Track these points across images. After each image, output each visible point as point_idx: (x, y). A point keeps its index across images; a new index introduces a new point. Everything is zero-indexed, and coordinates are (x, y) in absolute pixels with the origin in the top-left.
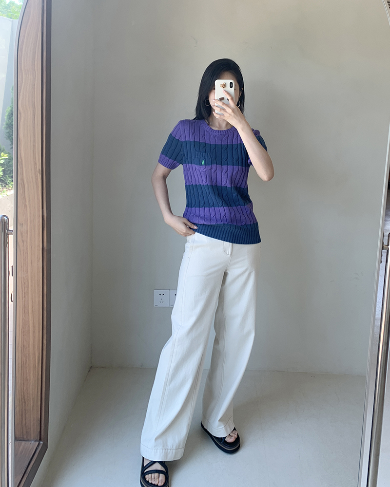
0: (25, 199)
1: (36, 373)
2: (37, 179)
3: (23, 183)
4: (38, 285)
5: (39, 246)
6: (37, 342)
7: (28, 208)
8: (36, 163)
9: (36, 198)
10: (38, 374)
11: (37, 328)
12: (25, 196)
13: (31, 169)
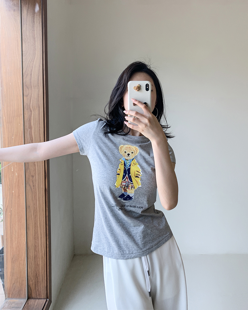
1: (43, 261)
4: (43, 211)
5: (43, 188)
6: (43, 243)
10: (45, 261)
11: (43, 236)
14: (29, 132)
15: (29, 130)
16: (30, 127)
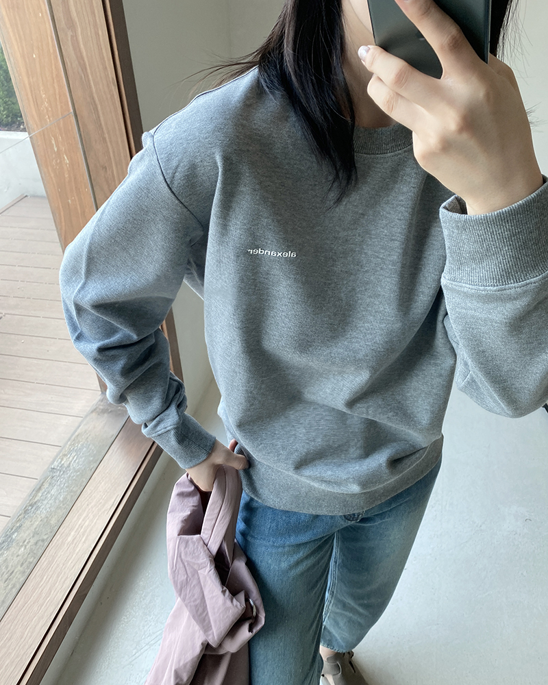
0: (102, 129)
2: (112, 96)
3: (94, 102)
7: (109, 144)
8: (106, 68)
9: (117, 126)
12: (101, 124)
13: (101, 77)
14: (69, 38)
15: (70, 33)
16: (71, 25)
